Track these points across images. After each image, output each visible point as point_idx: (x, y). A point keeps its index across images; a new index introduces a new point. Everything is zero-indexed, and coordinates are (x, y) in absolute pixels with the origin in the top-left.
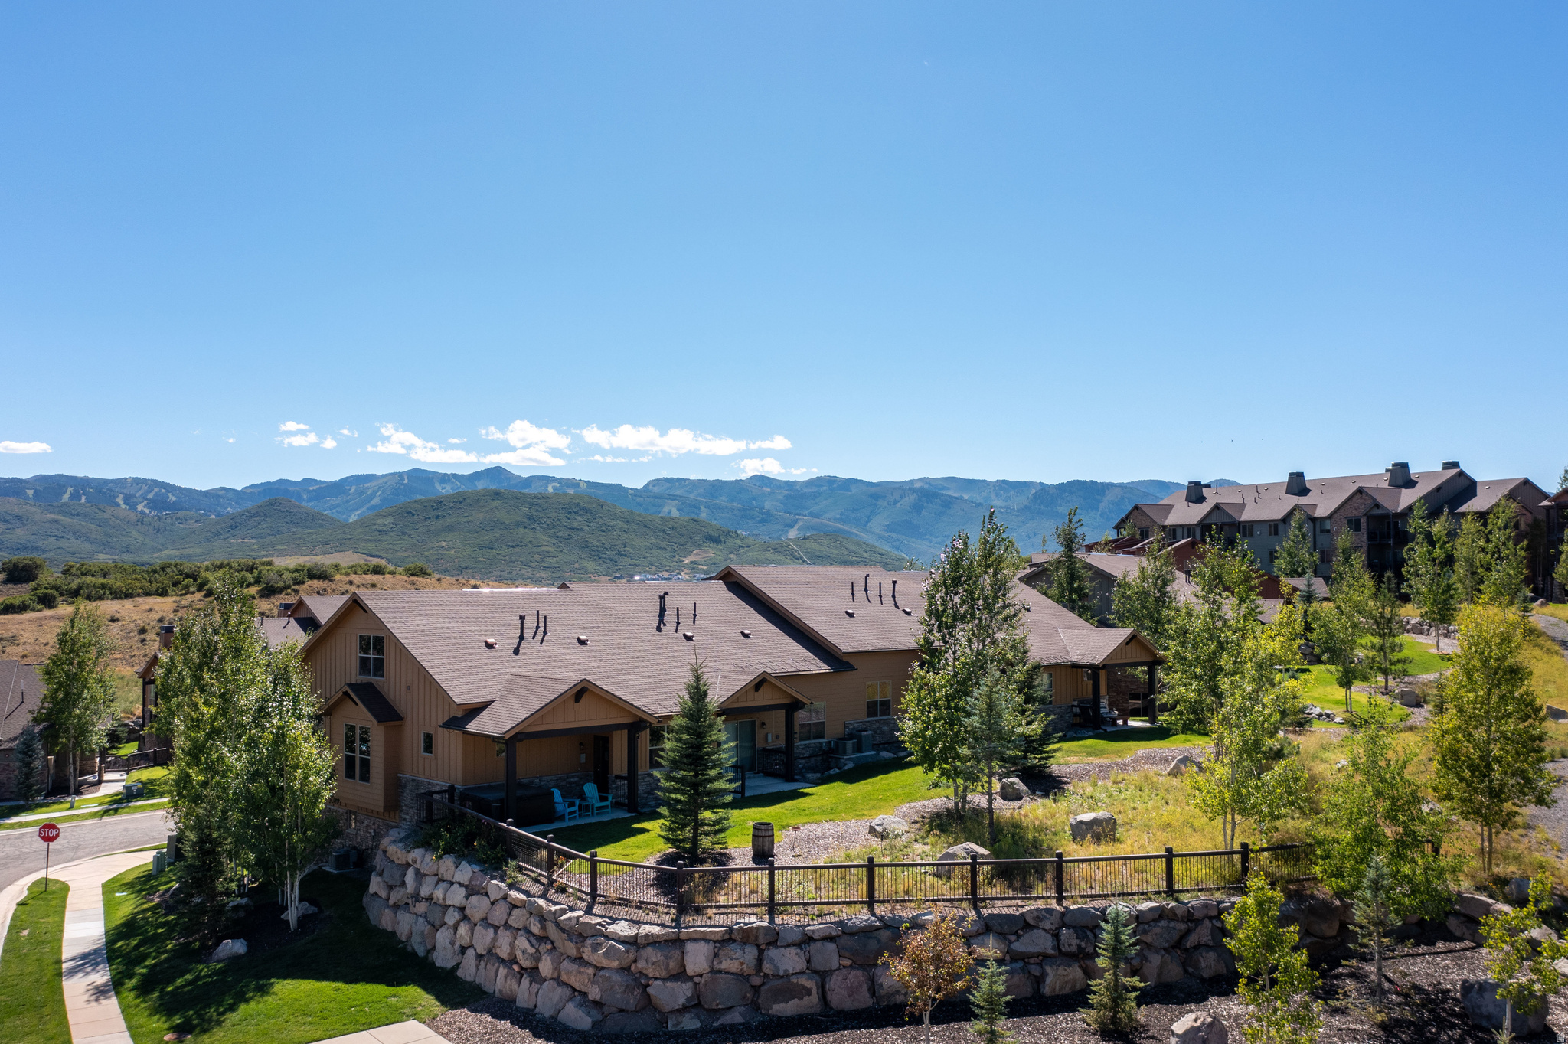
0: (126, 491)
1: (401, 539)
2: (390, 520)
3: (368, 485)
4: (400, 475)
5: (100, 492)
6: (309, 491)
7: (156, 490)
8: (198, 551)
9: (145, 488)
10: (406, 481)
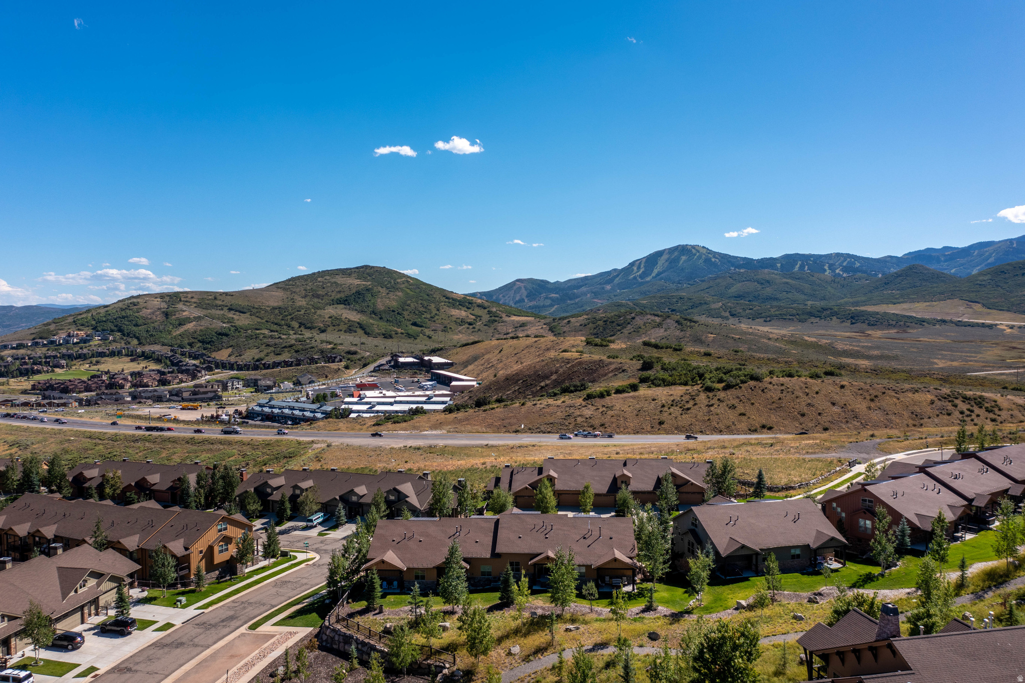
0: (831, 262)
1: (995, 290)
2: (989, 277)
3: (987, 249)
4: (1011, 241)
5: (815, 262)
6: (945, 255)
7: (848, 259)
8: (863, 299)
9: (842, 259)
10: (1015, 245)
